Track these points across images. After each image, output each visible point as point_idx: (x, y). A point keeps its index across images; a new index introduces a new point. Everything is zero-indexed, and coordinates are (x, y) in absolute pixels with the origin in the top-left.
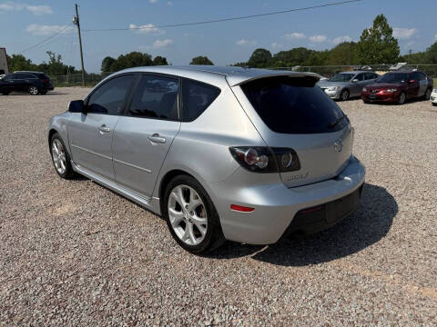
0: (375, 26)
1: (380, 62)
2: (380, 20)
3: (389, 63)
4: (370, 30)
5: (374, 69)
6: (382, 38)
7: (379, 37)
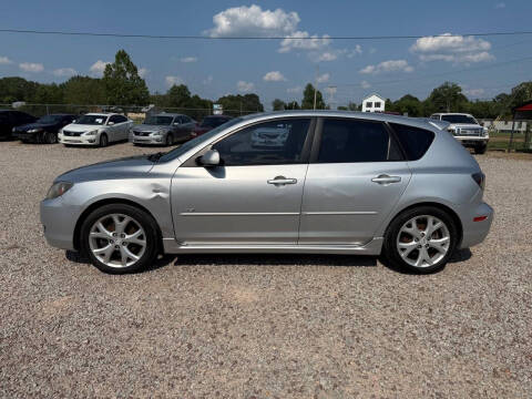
0: (118, 62)
1: (131, 102)
2: (122, 56)
3: (141, 105)
4: (114, 66)
5: (125, 111)
6: (128, 75)
7: (124, 75)
